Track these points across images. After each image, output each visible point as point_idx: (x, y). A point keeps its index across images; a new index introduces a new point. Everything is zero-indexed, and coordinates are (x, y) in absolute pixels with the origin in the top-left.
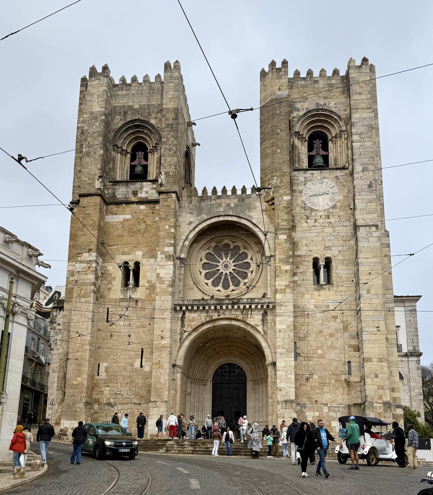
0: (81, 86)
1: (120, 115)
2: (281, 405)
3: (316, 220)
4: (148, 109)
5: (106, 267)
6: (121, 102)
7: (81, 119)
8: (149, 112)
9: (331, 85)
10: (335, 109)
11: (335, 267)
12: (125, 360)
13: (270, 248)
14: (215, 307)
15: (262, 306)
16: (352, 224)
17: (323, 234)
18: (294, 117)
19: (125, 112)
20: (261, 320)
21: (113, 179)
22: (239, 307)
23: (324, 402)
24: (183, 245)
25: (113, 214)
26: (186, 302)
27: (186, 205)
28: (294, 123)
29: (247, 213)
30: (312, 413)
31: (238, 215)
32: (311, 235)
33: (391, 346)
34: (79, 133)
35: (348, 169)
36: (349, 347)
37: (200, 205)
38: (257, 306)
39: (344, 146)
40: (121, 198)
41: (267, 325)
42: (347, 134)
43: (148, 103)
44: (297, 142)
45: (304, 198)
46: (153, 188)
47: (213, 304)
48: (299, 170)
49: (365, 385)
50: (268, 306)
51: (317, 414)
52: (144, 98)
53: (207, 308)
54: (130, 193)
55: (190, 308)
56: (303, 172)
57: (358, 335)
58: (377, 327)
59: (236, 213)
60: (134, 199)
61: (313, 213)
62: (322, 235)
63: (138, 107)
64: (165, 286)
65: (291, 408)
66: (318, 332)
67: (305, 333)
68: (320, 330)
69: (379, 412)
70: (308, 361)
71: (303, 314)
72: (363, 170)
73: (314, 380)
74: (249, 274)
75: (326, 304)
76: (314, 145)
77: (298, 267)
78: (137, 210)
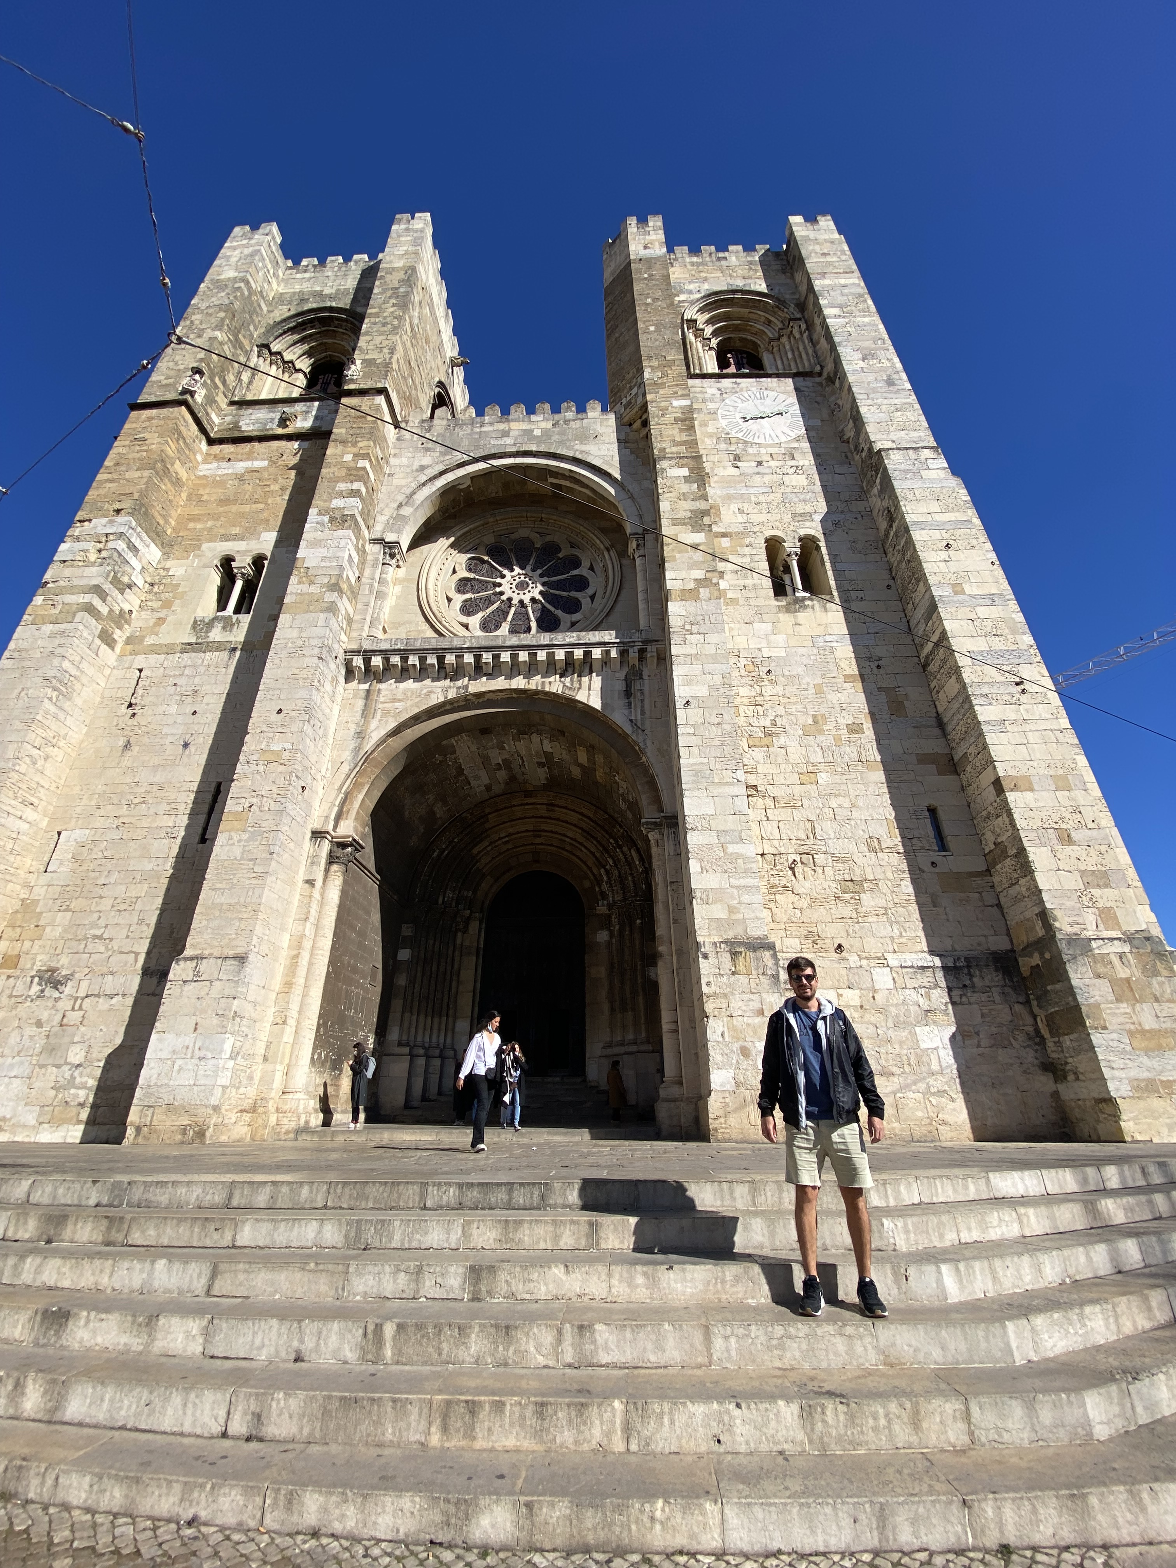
2: (713, 961)
3: (760, 463)
6: (298, 287)
11: (831, 557)
13: (640, 516)
15: (624, 653)
16: (856, 469)
17: (784, 489)
18: (680, 302)
19: (303, 299)
20: (622, 694)
22: (551, 658)
23: (870, 950)
25: (223, 460)
26: (385, 646)
27: (417, 435)
29: (576, 448)
31: (552, 451)
32: (752, 490)
35: (820, 374)
36: (921, 762)
37: (452, 435)
38: (608, 652)
40: (251, 431)
41: (643, 707)
45: (723, 422)
50: (642, 653)
51: (853, 998)
53: (450, 659)
54: (277, 420)
55: (396, 660)
56: (709, 379)
57: (945, 723)
59: (548, 447)
60: (279, 430)
61: (750, 451)
62: (781, 492)
63: (333, 291)
64: (314, 589)
65: (757, 969)
66: (810, 721)
67: (768, 723)
68: (814, 717)
69: (1123, 976)
70: (789, 810)
71: (753, 673)
72: (865, 359)
73: (818, 870)
74: (583, 601)
75: (821, 645)
77: (723, 560)
78: (287, 450)
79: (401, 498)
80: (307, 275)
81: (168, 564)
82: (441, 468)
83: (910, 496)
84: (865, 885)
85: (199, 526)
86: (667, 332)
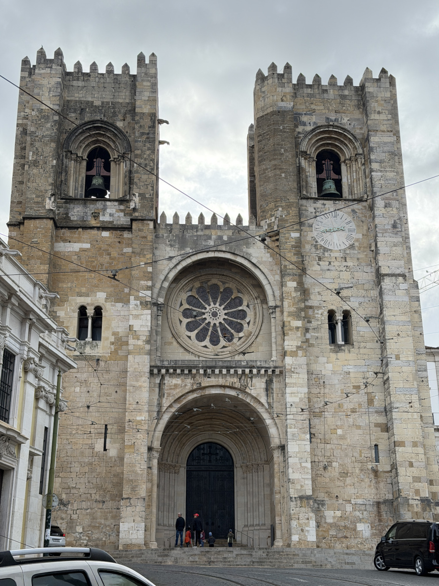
0: (22, 71)
1: (75, 112)
2: (294, 503)
3: (330, 263)
4: (113, 108)
5: (56, 312)
6: (76, 95)
7: (22, 114)
8: (114, 112)
9: (343, 97)
10: (349, 126)
11: (355, 323)
12: (81, 440)
13: (274, 296)
14: (205, 371)
15: (266, 371)
16: (374, 270)
18: (299, 133)
19: (82, 109)
20: (265, 390)
21: (64, 194)
22: (236, 372)
23: (346, 498)
24: (161, 287)
25: (65, 241)
26: (166, 364)
27: (165, 235)
28: (300, 140)
30: (333, 512)
31: (232, 252)
32: (325, 281)
33: (426, 426)
34: (19, 132)
35: (366, 201)
36: (375, 426)
37: (183, 236)
38: (259, 371)
39: (361, 174)
40: (77, 221)
41: (273, 396)
42: (364, 159)
43: (112, 100)
44: (304, 163)
45: (314, 234)
46: (120, 210)
47: (202, 367)
48: (307, 198)
49: (397, 476)
50: (273, 371)
51: (339, 513)
52: (108, 93)
53: (194, 371)
54: (89, 214)
55: (171, 371)
56: (312, 201)
57: (387, 411)
58: (410, 403)
59: (231, 248)
60: (93, 223)
61: (326, 254)
63: (100, 103)
65: (308, 506)
66: (337, 406)
67: (321, 406)
68: (339, 404)
69: (416, 511)
70: (326, 444)
71: (318, 383)
72: (386, 206)
73: (333, 468)
74: (244, 326)
75: (345, 370)
76: (324, 166)
77: (309, 322)
78: (99, 237)
79: (162, 278)
82: (180, 258)
83: (388, 306)
84: (348, 475)
86: (291, 179)
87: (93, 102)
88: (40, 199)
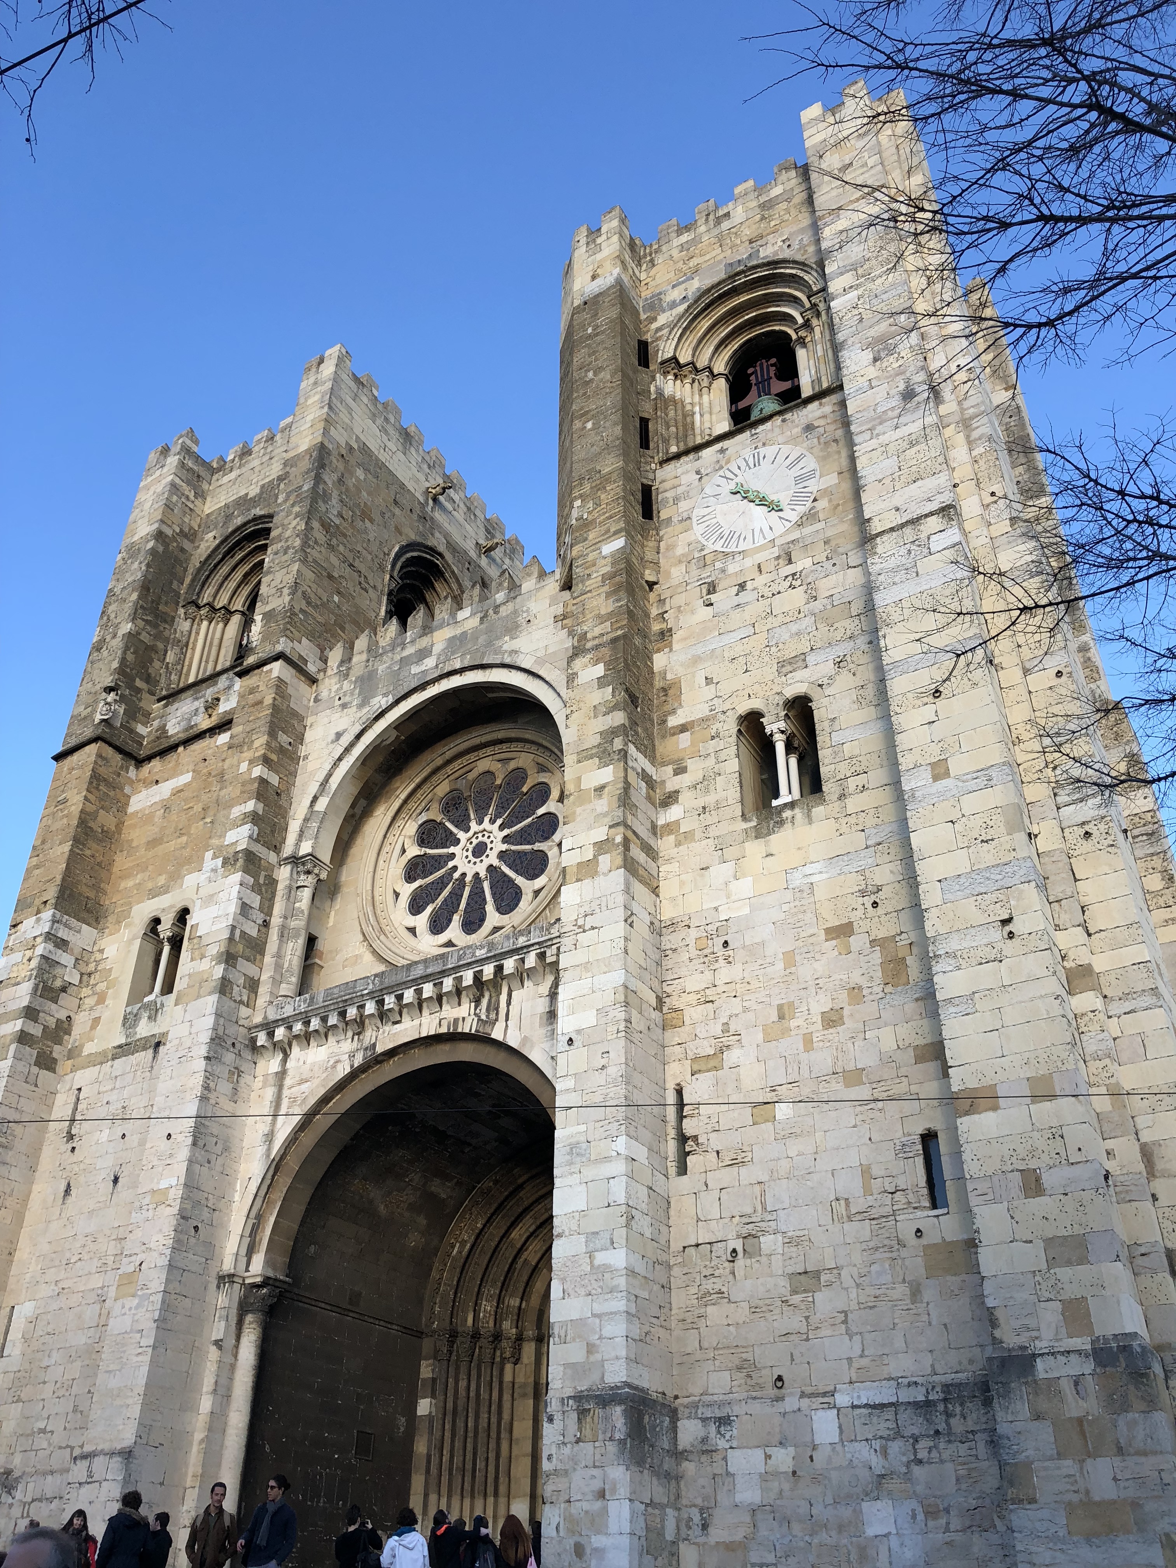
1: (216, 527)
3: (742, 586)
6: (224, 497)
10: (787, 251)
11: (826, 724)
14: (381, 1003)
17: (772, 622)
18: (657, 330)
19: (228, 516)
21: (171, 687)
22: (458, 983)
23: (816, 1382)
25: (150, 784)
27: (334, 688)
28: (661, 342)
29: (505, 647)
30: (759, 1454)
31: (479, 663)
32: (727, 639)
35: (842, 386)
36: (919, 1059)
37: (370, 674)
40: (177, 734)
43: (280, 473)
45: (698, 530)
47: (372, 995)
48: (677, 456)
51: (783, 1458)
53: (352, 1012)
54: (201, 710)
55: (298, 1027)
56: (691, 456)
59: (473, 656)
60: (205, 723)
61: (732, 568)
62: (769, 626)
63: (258, 490)
64: (205, 965)
65: (604, 1433)
66: (774, 1017)
67: (719, 1033)
68: (780, 1007)
69: (1075, 1414)
70: (735, 1169)
71: (706, 952)
72: (875, 360)
73: (764, 1259)
74: (550, 854)
75: (797, 883)
76: (753, 378)
77: (680, 770)
78: (210, 752)
79: (313, 788)
80: (233, 475)
81: (102, 944)
82: (358, 728)
83: (896, 617)
84: (824, 1278)
85: (130, 883)
86: (608, 424)
87: (247, 494)
88: (89, 709)
